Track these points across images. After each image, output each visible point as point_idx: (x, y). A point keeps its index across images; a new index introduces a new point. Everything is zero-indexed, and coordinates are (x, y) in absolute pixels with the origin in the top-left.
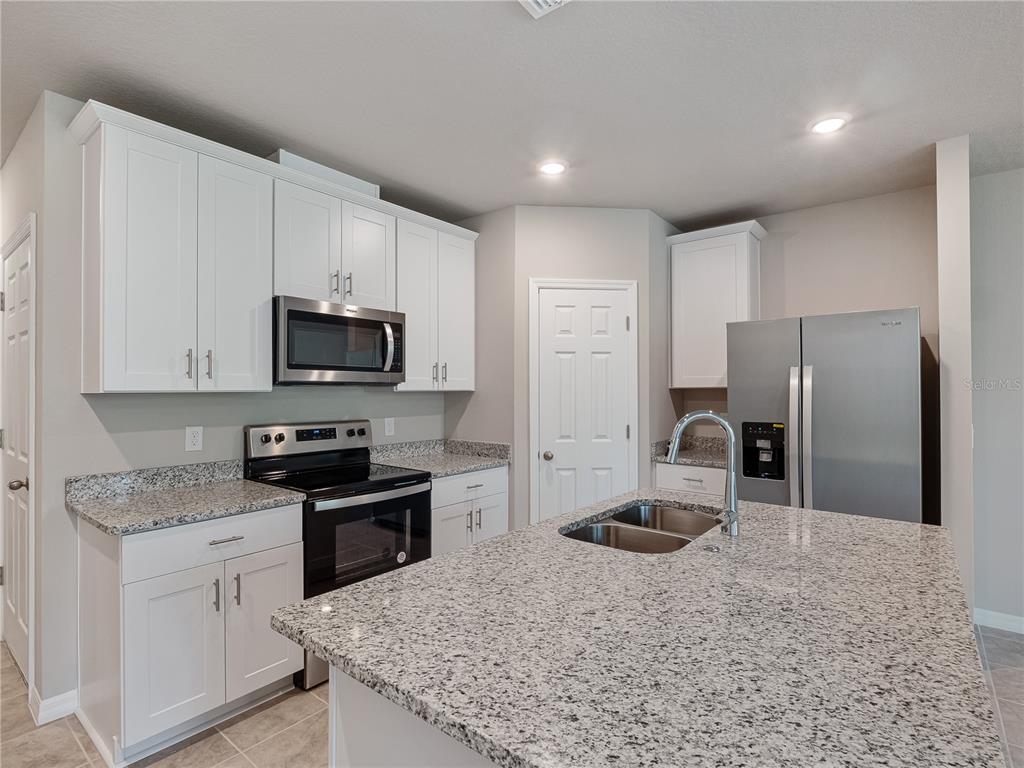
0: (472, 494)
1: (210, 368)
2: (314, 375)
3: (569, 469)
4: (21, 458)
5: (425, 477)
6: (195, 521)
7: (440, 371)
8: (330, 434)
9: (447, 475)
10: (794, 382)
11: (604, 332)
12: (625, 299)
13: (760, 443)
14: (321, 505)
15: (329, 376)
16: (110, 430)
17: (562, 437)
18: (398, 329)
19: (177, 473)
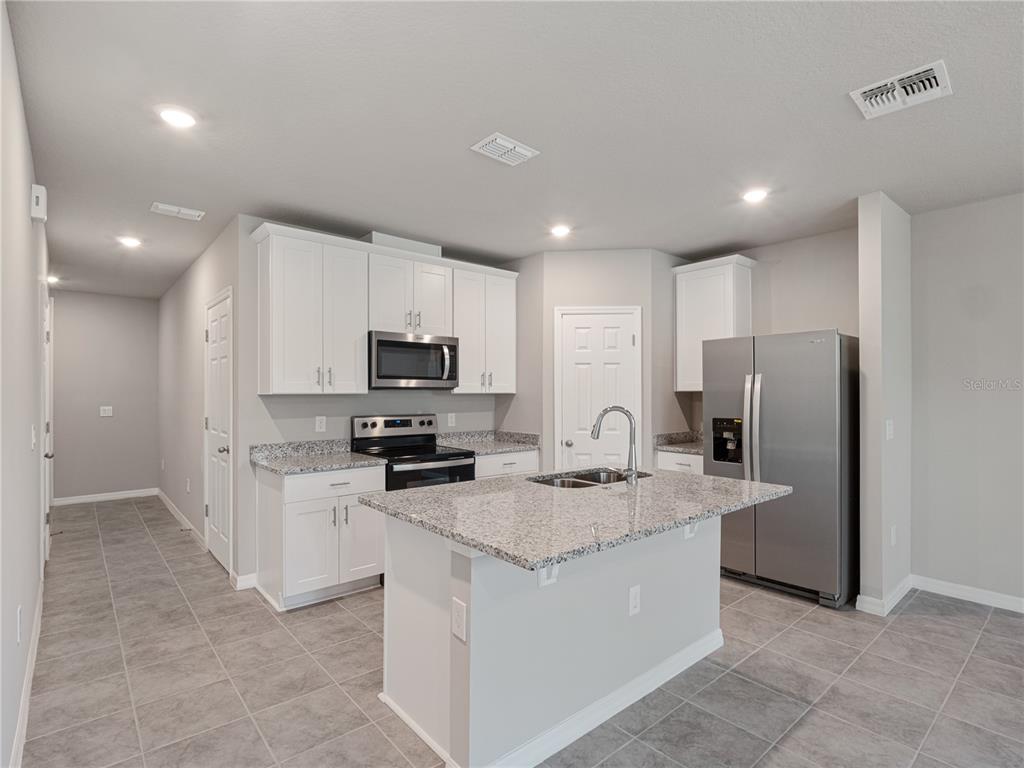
0: (508, 470)
1: (330, 378)
2: (403, 383)
3: (586, 454)
4: (222, 435)
5: (470, 454)
6: (322, 470)
7: (486, 378)
8: (406, 423)
9: (487, 454)
10: (748, 386)
11: (615, 347)
12: (631, 321)
13: (726, 435)
14: (397, 468)
15: (413, 383)
16: (273, 417)
17: (580, 429)
18: (453, 349)
19: (311, 446)
